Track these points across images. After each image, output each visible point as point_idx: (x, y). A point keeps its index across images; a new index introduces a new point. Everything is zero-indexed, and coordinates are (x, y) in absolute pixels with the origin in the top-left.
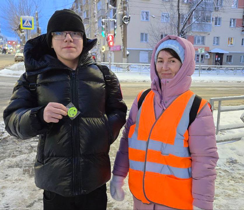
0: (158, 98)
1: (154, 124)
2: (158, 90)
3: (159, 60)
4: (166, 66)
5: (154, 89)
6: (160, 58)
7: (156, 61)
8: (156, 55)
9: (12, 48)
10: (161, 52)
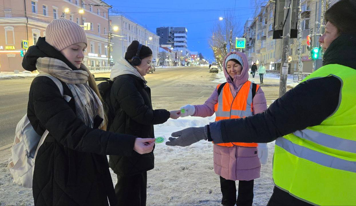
0: (232, 86)
1: (233, 101)
2: (231, 82)
3: (228, 66)
4: (233, 69)
5: (228, 82)
6: (229, 65)
7: (226, 67)
8: (226, 63)
9: (194, 61)
10: (229, 61)
